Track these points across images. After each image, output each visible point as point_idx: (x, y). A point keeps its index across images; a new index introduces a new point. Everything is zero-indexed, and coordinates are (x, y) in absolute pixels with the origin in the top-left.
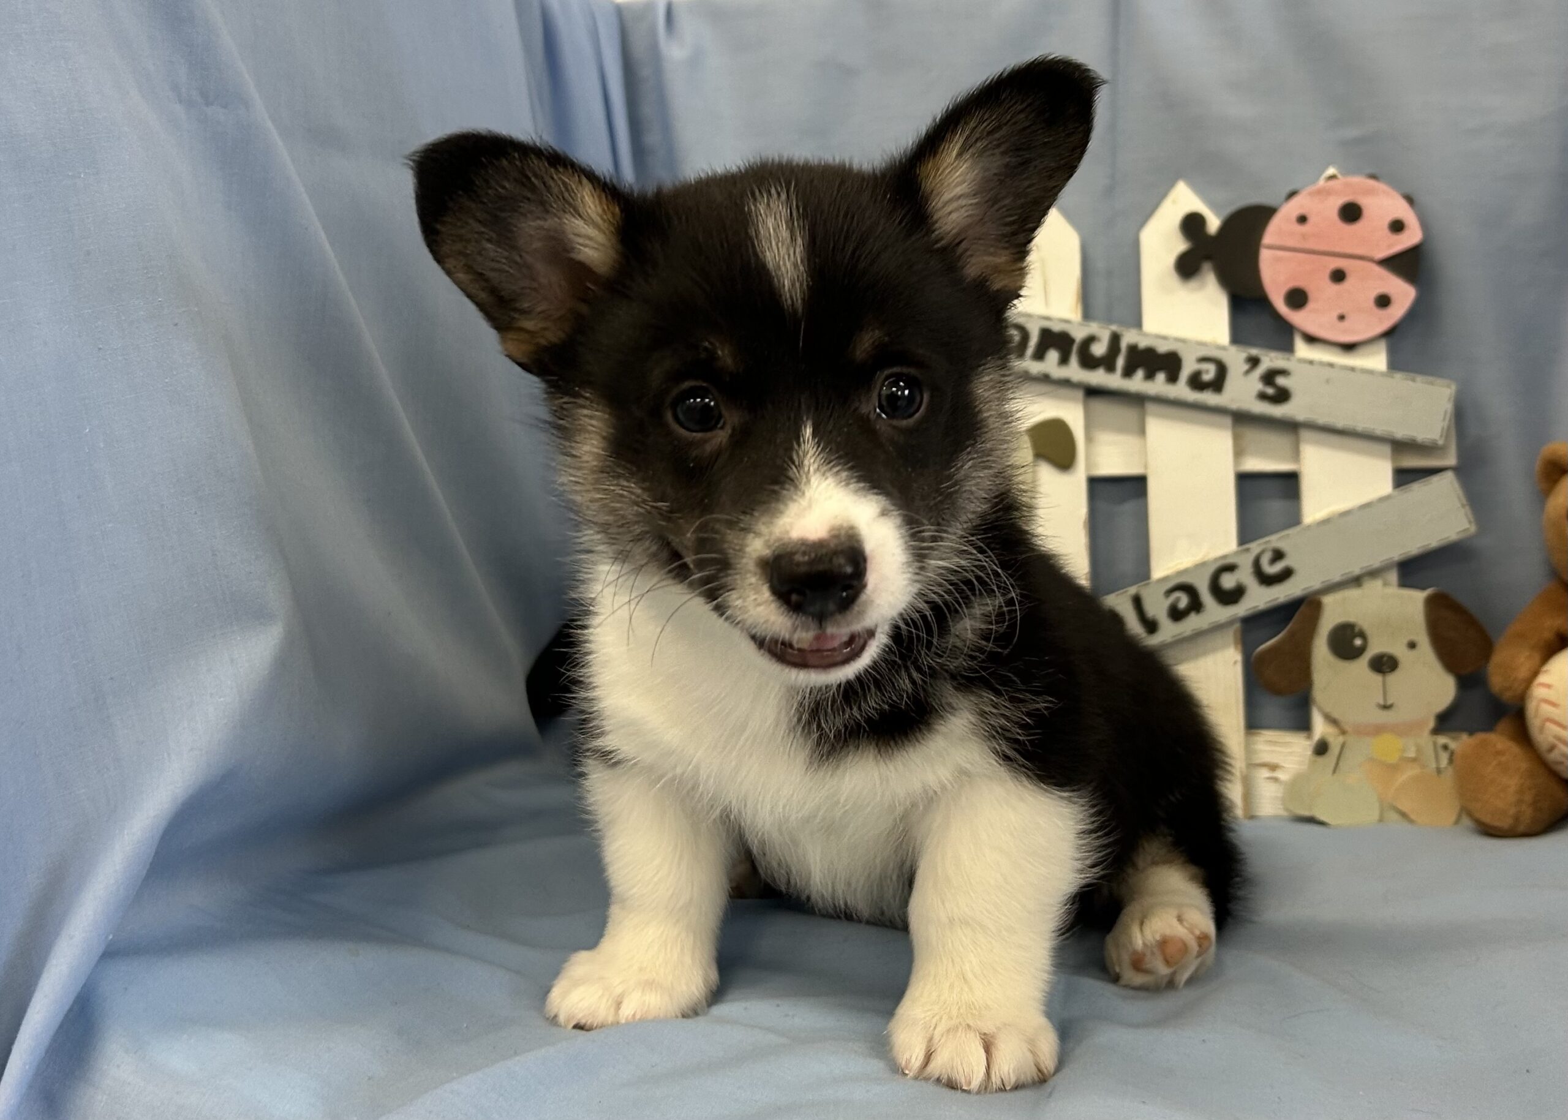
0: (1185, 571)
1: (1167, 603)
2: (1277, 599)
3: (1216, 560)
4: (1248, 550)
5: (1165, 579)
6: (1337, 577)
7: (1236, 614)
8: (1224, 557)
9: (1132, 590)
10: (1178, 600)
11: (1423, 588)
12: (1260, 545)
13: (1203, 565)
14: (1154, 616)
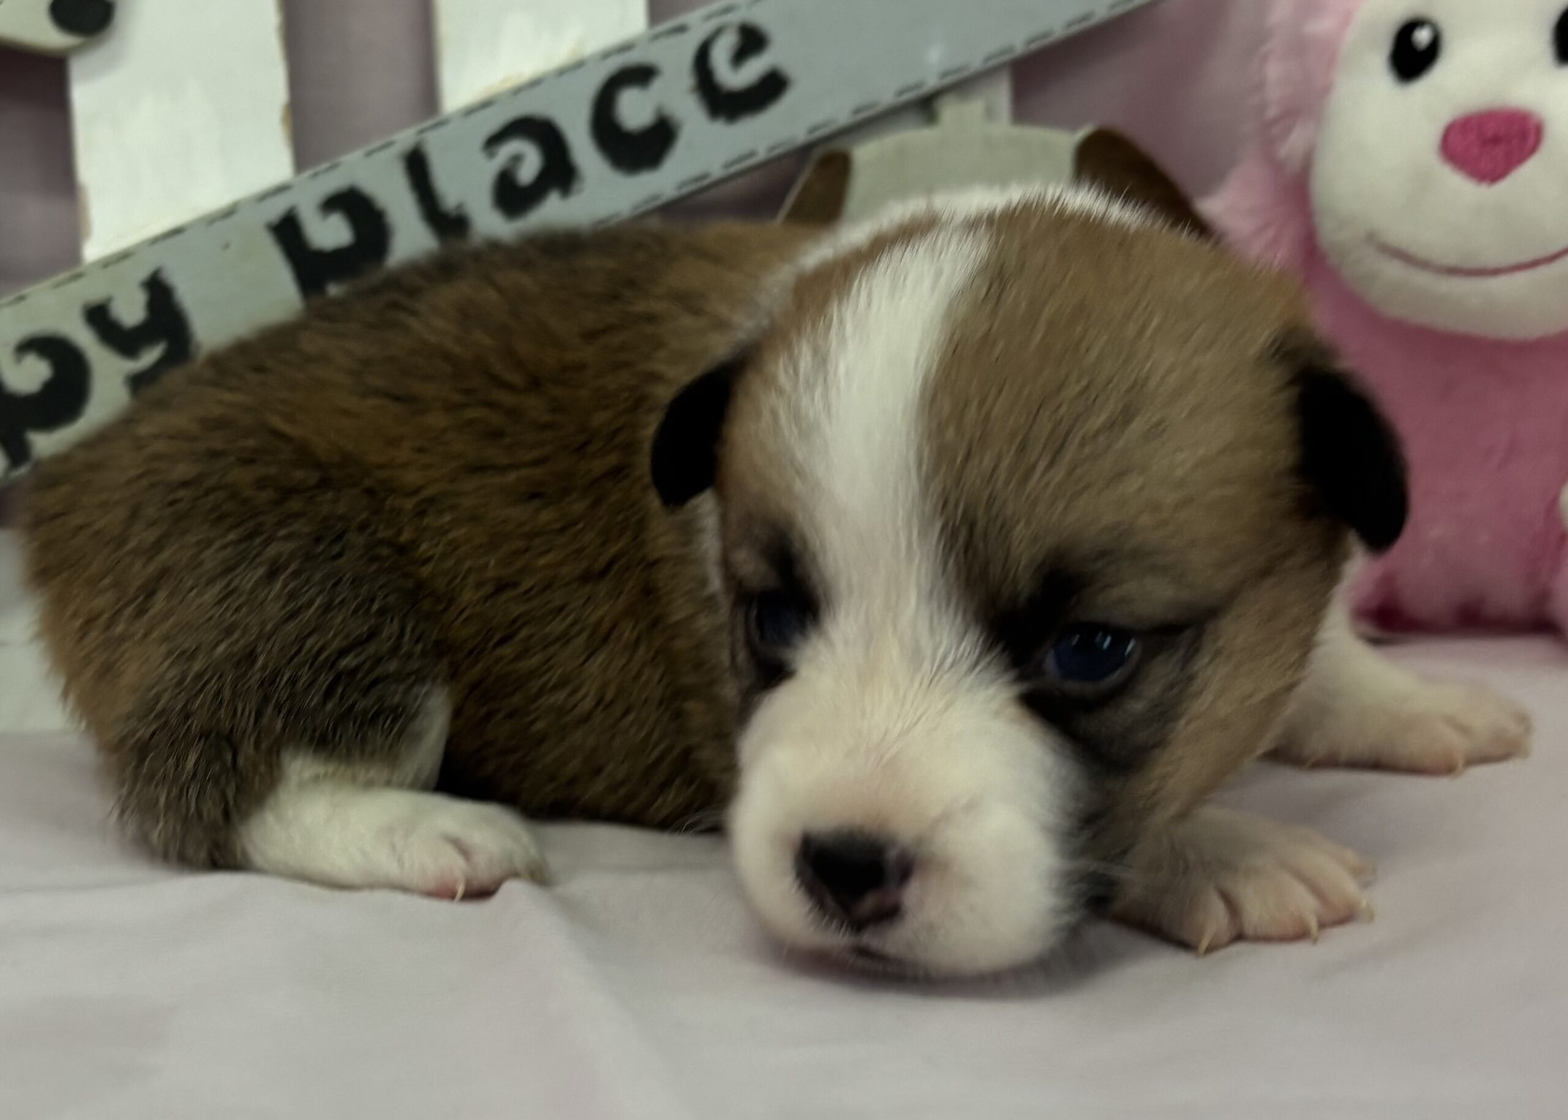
0: (535, 83)
1: (489, 169)
2: (752, 154)
3: (606, 55)
4: (681, 29)
5: (486, 104)
6: (886, 96)
7: (655, 198)
8: (626, 47)
9: (405, 139)
10: (517, 159)
11: (1071, 125)
12: (709, 17)
13: (578, 65)
14: (460, 206)
